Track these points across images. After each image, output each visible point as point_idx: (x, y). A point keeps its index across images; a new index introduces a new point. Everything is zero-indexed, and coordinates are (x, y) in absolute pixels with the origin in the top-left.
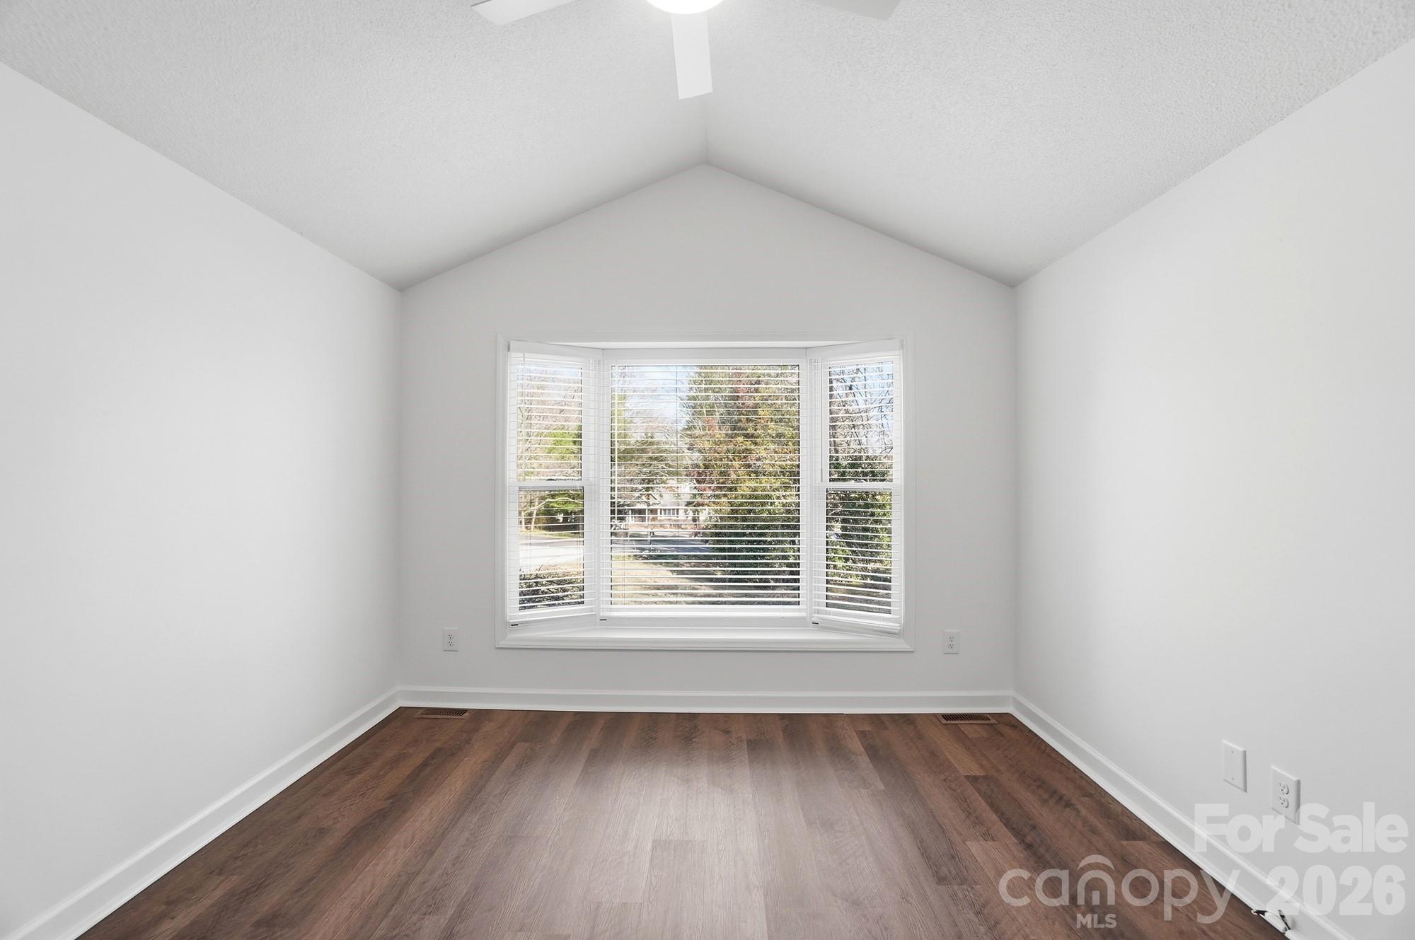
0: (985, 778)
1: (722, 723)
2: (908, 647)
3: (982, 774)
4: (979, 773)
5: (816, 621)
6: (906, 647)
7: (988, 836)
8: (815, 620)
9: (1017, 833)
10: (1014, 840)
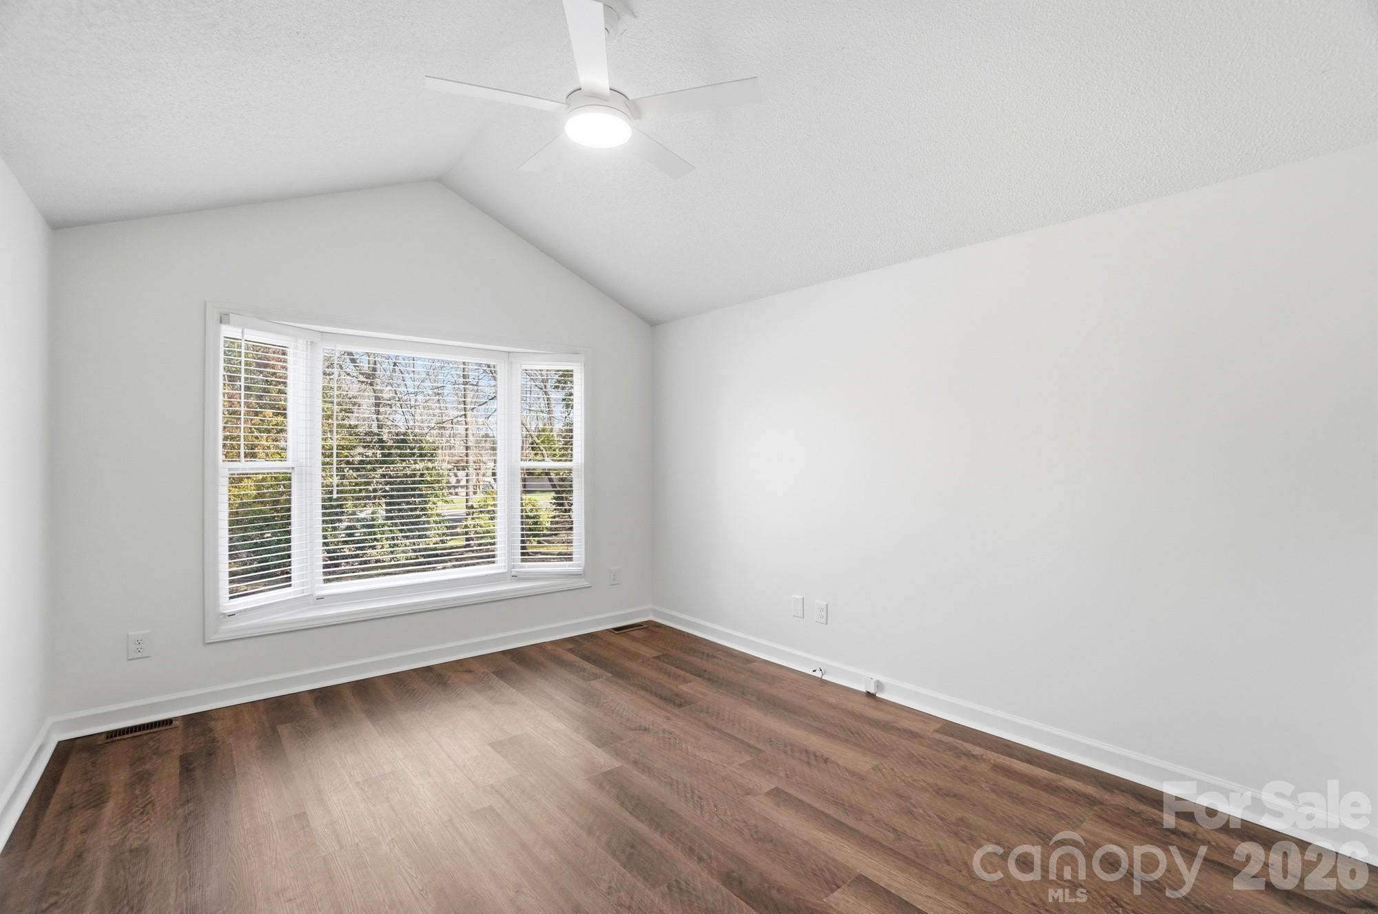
0: (663, 655)
1: (461, 666)
2: (587, 583)
3: (661, 654)
4: (656, 654)
5: (515, 574)
6: (586, 584)
7: (686, 681)
8: (513, 573)
9: (699, 676)
10: (701, 679)
